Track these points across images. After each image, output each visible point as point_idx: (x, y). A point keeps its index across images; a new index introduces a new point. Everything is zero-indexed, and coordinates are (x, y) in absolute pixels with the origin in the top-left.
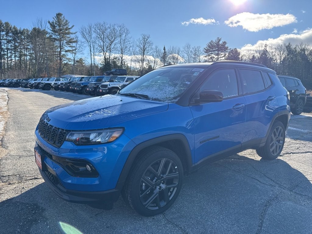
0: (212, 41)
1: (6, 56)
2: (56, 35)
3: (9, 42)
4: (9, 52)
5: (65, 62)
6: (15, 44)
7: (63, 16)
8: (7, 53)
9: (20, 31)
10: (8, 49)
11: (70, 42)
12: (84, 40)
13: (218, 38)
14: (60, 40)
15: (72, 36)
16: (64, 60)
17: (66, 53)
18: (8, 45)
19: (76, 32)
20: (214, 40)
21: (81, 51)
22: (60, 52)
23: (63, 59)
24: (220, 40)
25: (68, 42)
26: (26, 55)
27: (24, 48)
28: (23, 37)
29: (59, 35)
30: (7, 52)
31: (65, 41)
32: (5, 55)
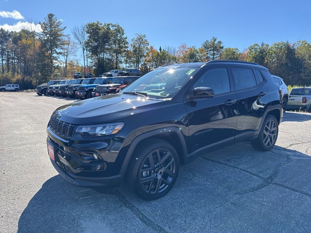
0: (207, 41)
5: (57, 65)
7: (55, 17)
12: (77, 41)
13: (214, 38)
16: (56, 63)
17: (58, 55)
19: (69, 35)
20: (210, 40)
21: (74, 53)
23: (55, 61)
24: (215, 40)
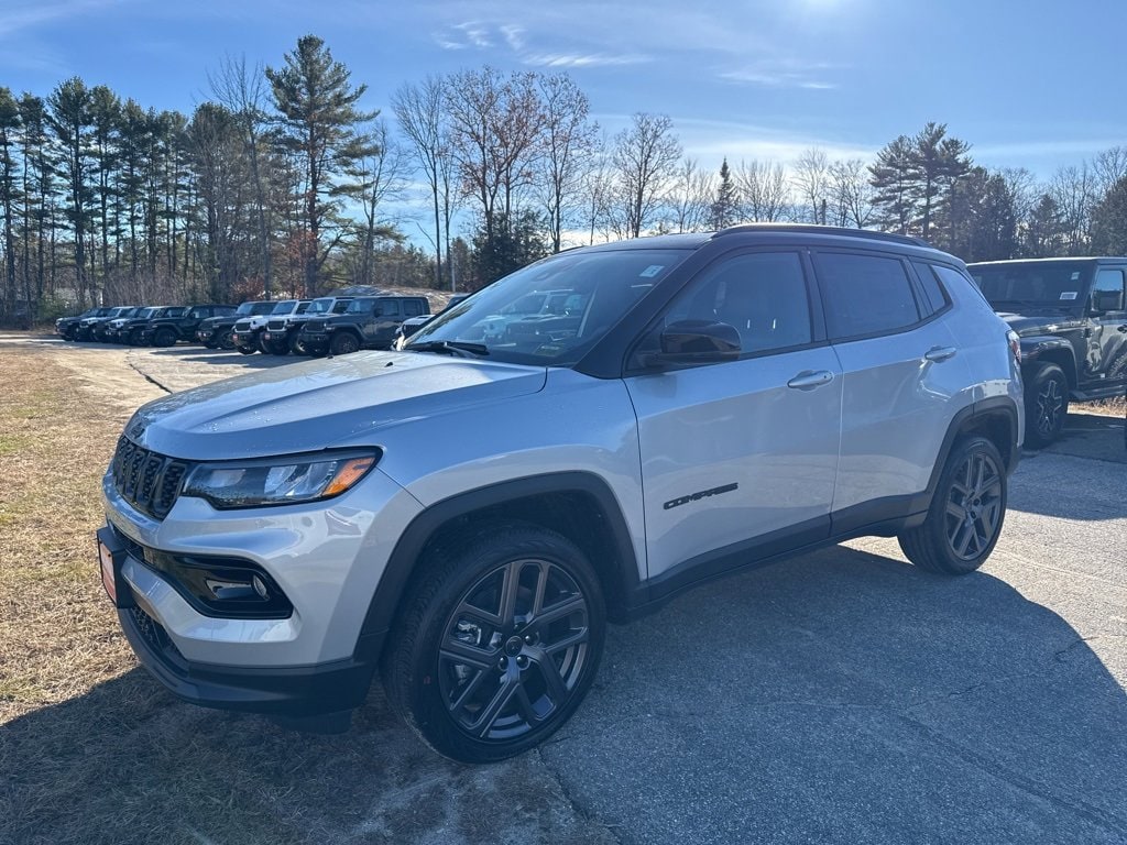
1: (100, 219)
2: (300, 127)
3: (108, 162)
4: (108, 202)
5: (332, 236)
6: (132, 171)
7: (323, 49)
8: (104, 208)
9: (149, 118)
10: (106, 191)
11: (352, 153)
12: (407, 143)
14: (311, 146)
15: (361, 129)
16: (328, 229)
17: (337, 199)
18: (106, 176)
19: (376, 114)
22: (312, 196)
23: (326, 223)
24: (937, 135)
25: (346, 153)
26: (171, 214)
27: (165, 186)
28: (161, 144)
29: (310, 125)
30: (104, 202)
31: (330, 152)
32: (94, 213)
